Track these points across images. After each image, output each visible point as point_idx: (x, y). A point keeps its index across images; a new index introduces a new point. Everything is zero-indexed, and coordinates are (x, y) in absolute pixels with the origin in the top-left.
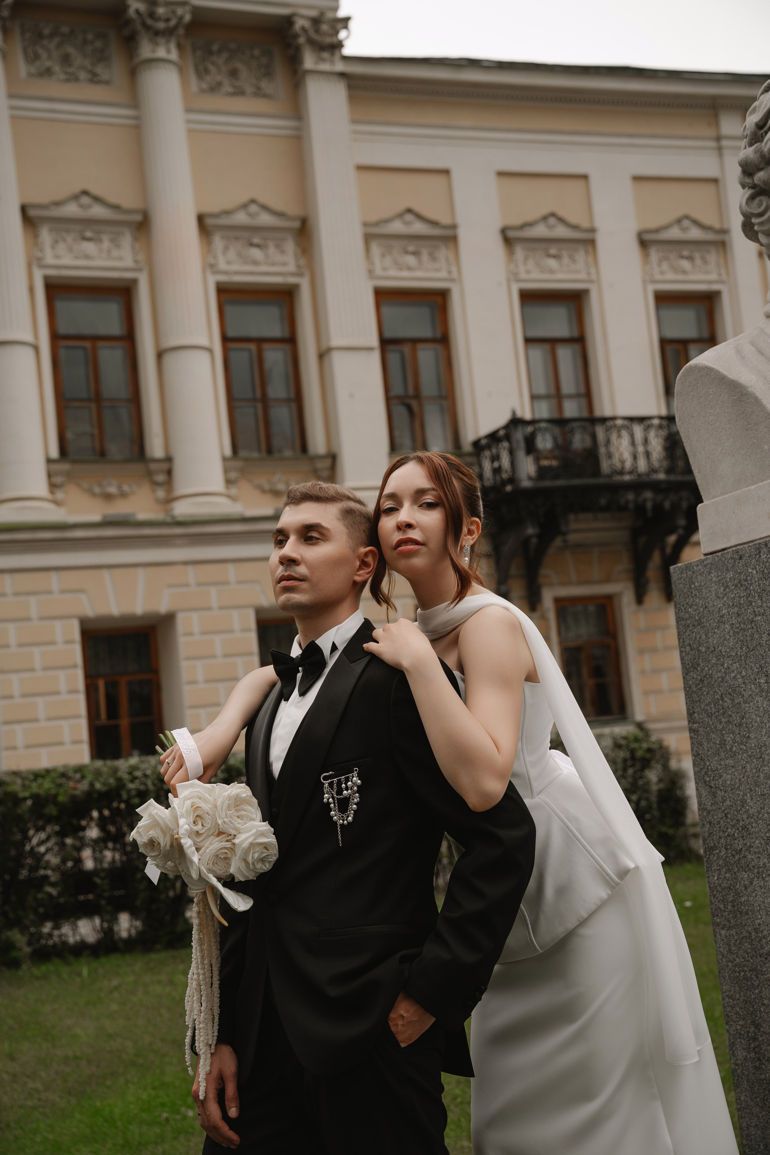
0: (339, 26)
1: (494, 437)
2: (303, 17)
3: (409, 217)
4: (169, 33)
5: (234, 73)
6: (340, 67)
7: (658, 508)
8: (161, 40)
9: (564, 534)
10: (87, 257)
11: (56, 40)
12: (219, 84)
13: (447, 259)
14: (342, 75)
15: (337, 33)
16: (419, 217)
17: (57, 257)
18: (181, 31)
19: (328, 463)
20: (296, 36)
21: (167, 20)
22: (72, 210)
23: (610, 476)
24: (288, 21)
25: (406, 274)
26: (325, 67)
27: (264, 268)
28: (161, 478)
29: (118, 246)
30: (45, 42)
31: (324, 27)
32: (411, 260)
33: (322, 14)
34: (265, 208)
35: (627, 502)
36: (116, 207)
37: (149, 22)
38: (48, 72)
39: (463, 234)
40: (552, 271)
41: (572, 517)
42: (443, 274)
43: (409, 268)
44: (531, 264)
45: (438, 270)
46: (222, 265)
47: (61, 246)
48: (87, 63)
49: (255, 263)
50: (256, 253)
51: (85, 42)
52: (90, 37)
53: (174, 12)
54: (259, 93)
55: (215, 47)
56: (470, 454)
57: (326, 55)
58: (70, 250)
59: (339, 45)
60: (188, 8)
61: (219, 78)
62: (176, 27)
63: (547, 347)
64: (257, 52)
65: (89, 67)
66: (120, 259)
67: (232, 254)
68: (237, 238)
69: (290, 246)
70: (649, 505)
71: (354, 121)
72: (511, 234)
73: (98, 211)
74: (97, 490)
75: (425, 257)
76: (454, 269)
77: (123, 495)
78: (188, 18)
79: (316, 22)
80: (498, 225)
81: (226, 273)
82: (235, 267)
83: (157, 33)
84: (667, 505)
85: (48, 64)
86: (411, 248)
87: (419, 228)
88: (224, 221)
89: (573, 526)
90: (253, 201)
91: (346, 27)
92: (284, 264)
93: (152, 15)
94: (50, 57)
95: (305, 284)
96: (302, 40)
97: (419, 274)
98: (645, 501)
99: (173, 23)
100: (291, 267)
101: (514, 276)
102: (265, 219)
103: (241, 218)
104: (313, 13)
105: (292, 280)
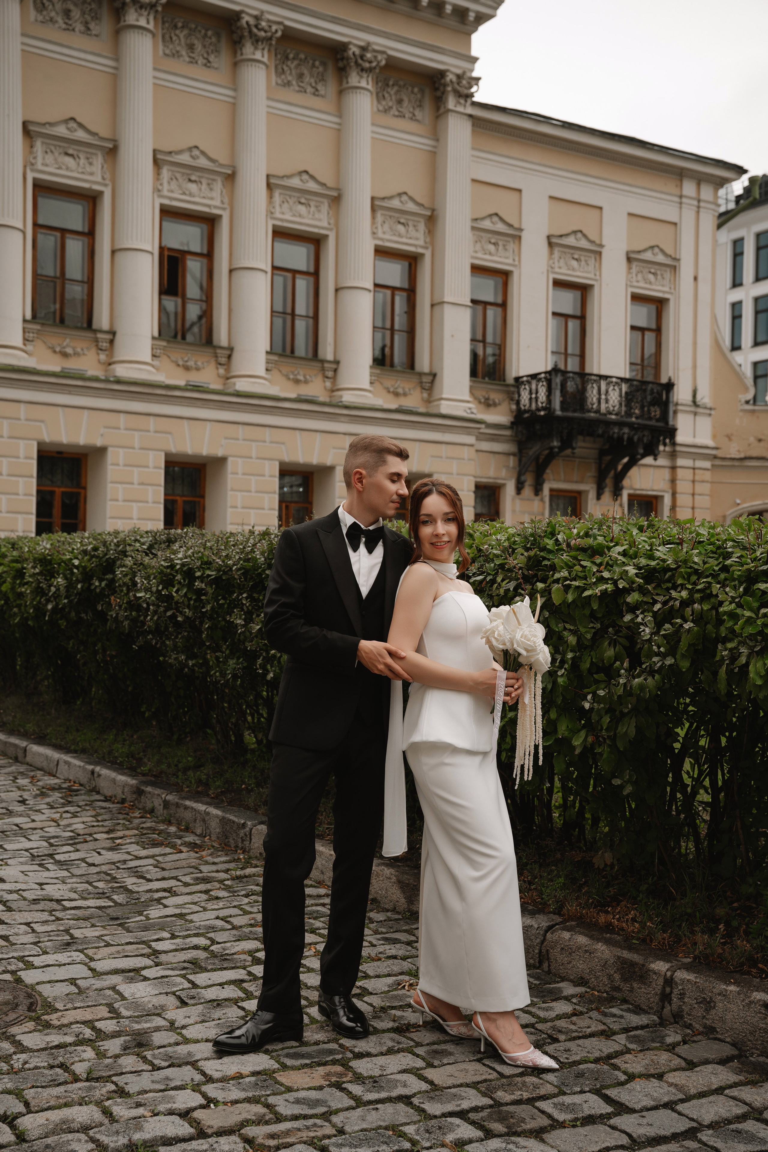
0: (473, 83)
1: (534, 376)
2: (452, 73)
3: (495, 219)
4: (370, 70)
5: (400, 102)
6: (470, 110)
7: (630, 439)
8: (365, 75)
9: (573, 448)
10: (300, 216)
11: (296, 62)
12: (391, 108)
13: (513, 252)
14: (470, 116)
15: (471, 87)
16: (501, 219)
17: (283, 213)
18: (377, 71)
19: (430, 378)
20: (445, 85)
21: (370, 62)
22: (295, 182)
23: (605, 415)
24: (442, 74)
25: (487, 257)
26: (460, 109)
27: (404, 240)
28: (330, 374)
29: (319, 211)
30: (289, 63)
31: (464, 82)
32: (492, 248)
33: (464, 73)
34: (411, 199)
35: (614, 433)
36: (323, 185)
37: (360, 61)
38: (288, 84)
39: (524, 235)
40: (574, 269)
41: (580, 438)
42: (510, 261)
43: (490, 254)
44: (562, 263)
45: (506, 258)
46: (380, 235)
47: (286, 205)
48: (312, 81)
49: (400, 236)
50: (401, 228)
51: (313, 66)
52: (317, 63)
53: (375, 57)
54: (413, 118)
55: (391, 83)
56: (513, 386)
57: (462, 101)
58: (291, 209)
59: (472, 95)
60: (385, 56)
61: (390, 104)
62: (375, 68)
63: (563, 319)
64: (416, 90)
65: (314, 84)
66: (320, 220)
67: (386, 227)
68: (390, 217)
69: (422, 227)
70: (626, 436)
71: (473, 149)
72: (554, 240)
73: (312, 186)
74: (291, 377)
75: (501, 248)
76: (517, 259)
77: (306, 382)
78: (383, 63)
79: (459, 77)
80: (547, 233)
81: (382, 239)
82: (387, 237)
83: (362, 70)
84: (636, 438)
85: (290, 78)
86: (493, 241)
87: (500, 227)
88: (385, 204)
89: (580, 444)
90: (405, 193)
91: (477, 84)
92: (417, 239)
93: (362, 57)
94: (291, 74)
95: (428, 254)
96: (449, 89)
97: (495, 258)
98: (624, 433)
99: (374, 64)
100: (421, 242)
101: (551, 269)
102: (411, 206)
103: (396, 203)
104: (459, 71)
105: (420, 250)
